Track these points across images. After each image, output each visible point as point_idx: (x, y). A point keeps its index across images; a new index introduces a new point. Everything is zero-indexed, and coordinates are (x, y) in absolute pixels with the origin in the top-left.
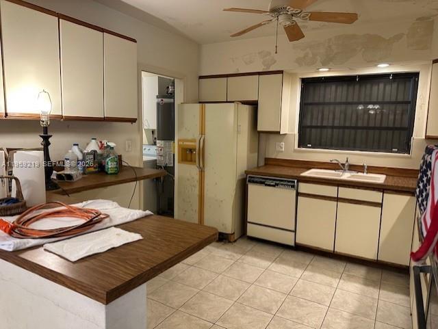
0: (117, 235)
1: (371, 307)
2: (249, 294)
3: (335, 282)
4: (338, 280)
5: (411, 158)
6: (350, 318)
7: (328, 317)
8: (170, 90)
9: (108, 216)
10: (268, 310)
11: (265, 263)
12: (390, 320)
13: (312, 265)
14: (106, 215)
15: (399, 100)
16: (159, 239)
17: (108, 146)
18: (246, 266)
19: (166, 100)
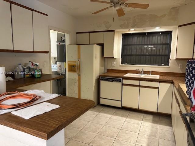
0: (48, 106)
1: (156, 132)
2: (103, 130)
3: (140, 122)
4: (141, 121)
5: (169, 68)
6: (148, 138)
7: (139, 138)
8: (63, 39)
9: (40, 97)
10: (112, 137)
11: (109, 116)
12: (165, 138)
13: (130, 116)
14: (39, 96)
15: (164, 43)
16: (67, 107)
17: (36, 64)
18: (101, 117)
19: (61, 43)
